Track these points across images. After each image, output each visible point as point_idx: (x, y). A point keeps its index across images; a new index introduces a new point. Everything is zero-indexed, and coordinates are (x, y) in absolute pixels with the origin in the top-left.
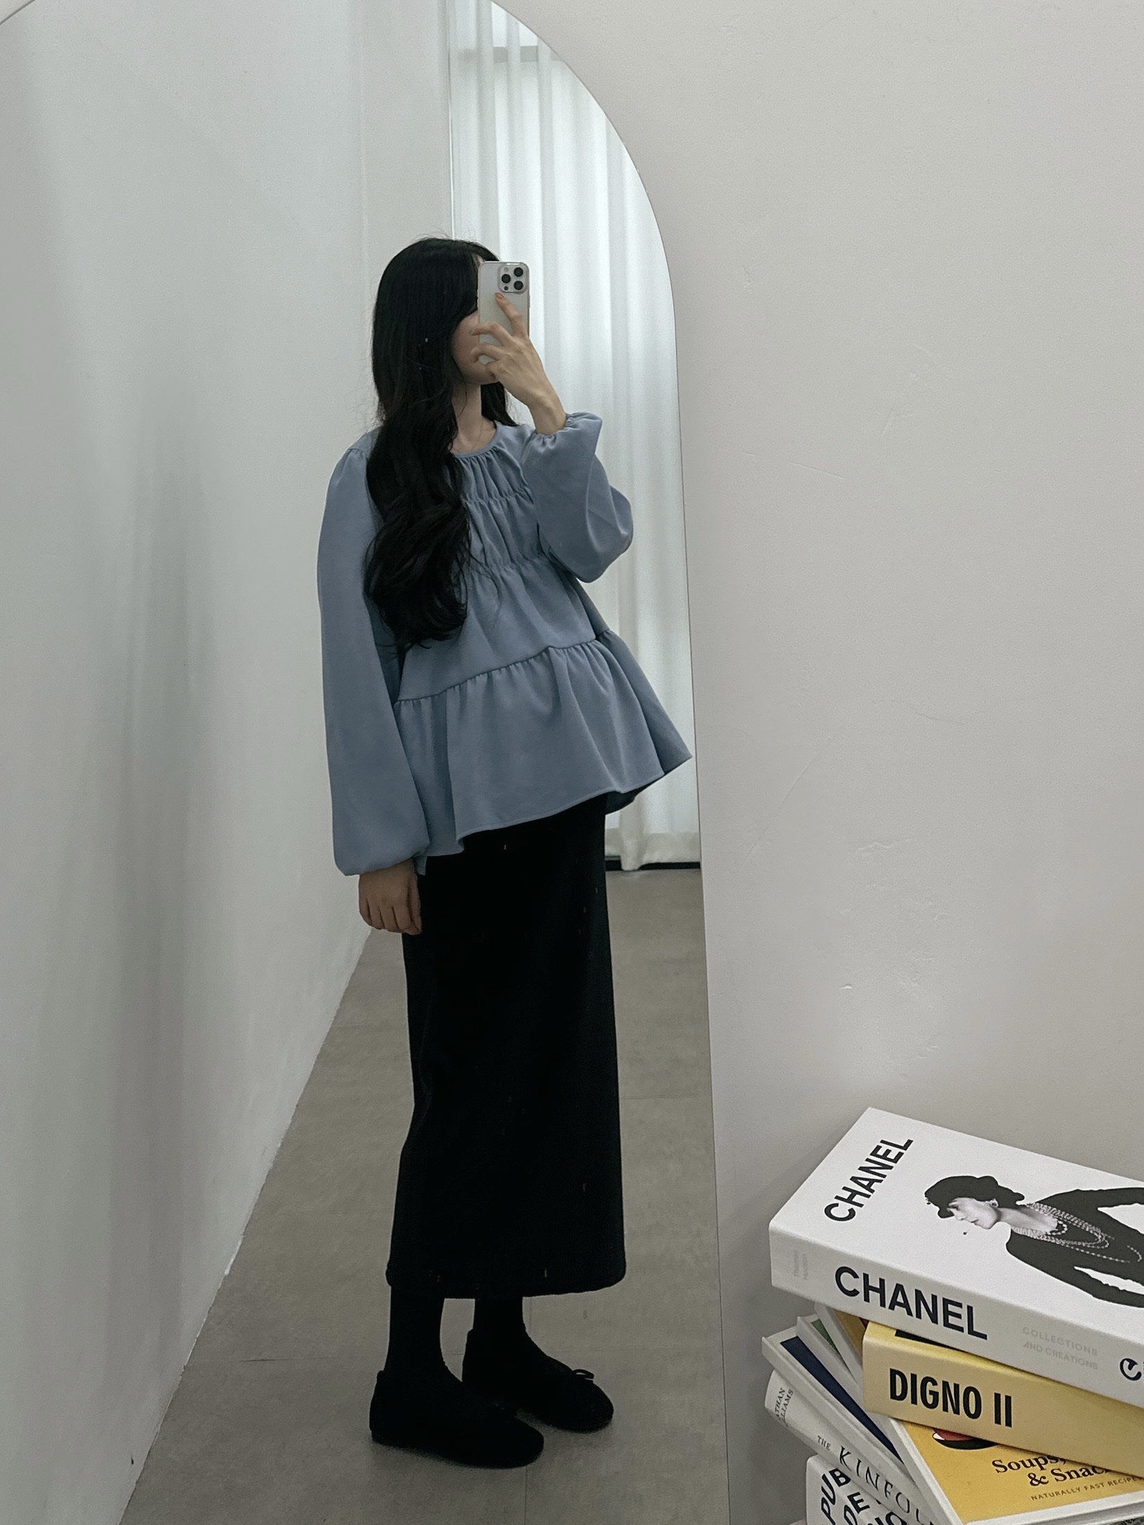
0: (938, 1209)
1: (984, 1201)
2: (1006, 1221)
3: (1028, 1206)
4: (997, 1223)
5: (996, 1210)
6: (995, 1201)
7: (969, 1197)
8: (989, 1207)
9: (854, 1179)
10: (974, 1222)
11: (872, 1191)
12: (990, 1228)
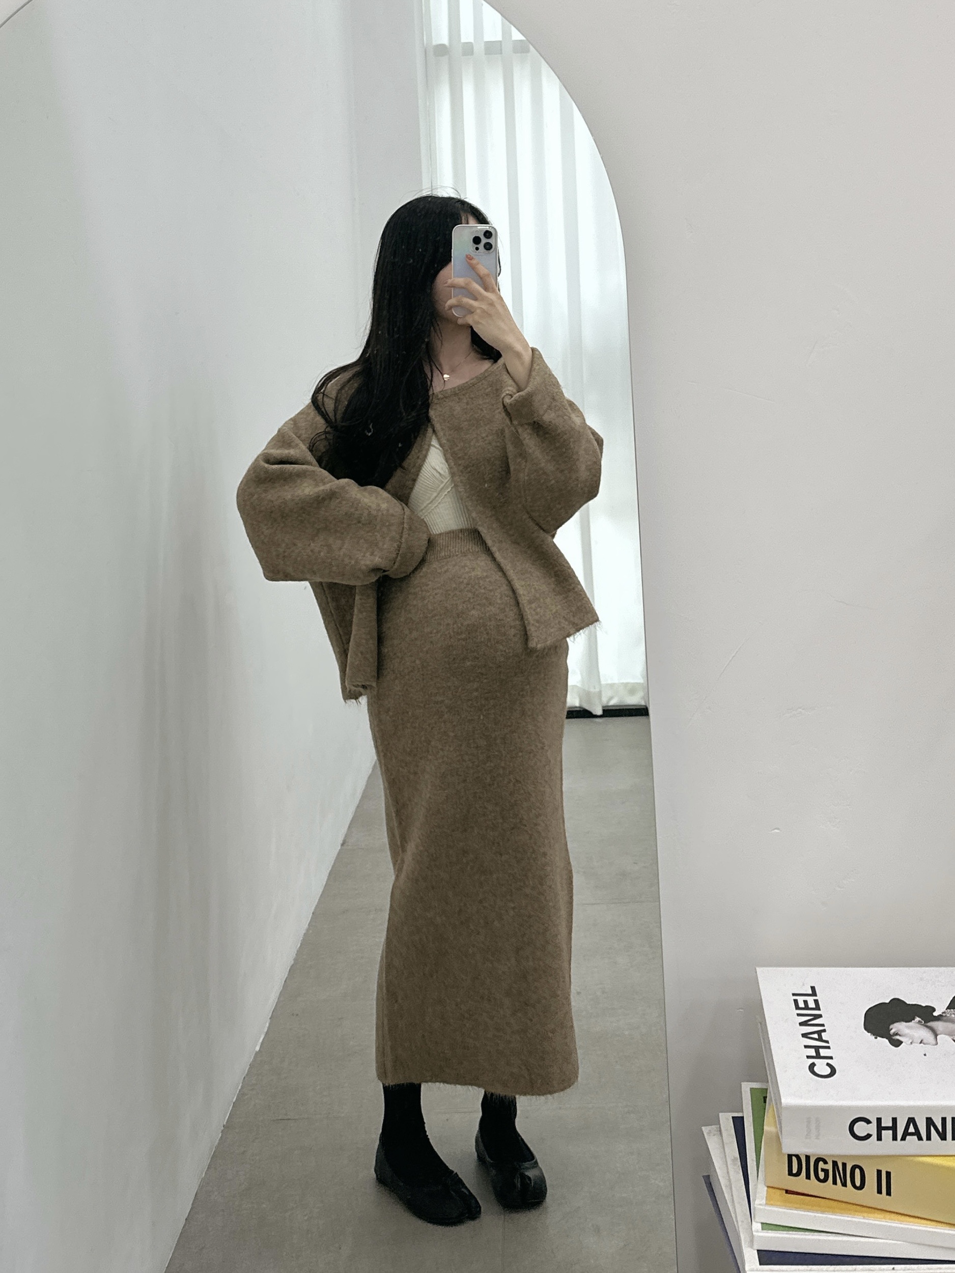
0: (887, 1041)
1: (910, 1021)
2: (941, 1034)
3: (944, 1015)
4: (938, 1037)
5: (927, 1027)
6: (918, 1019)
7: (898, 1022)
8: (918, 1025)
9: (805, 1035)
10: (921, 1043)
11: (827, 1042)
12: (937, 1044)
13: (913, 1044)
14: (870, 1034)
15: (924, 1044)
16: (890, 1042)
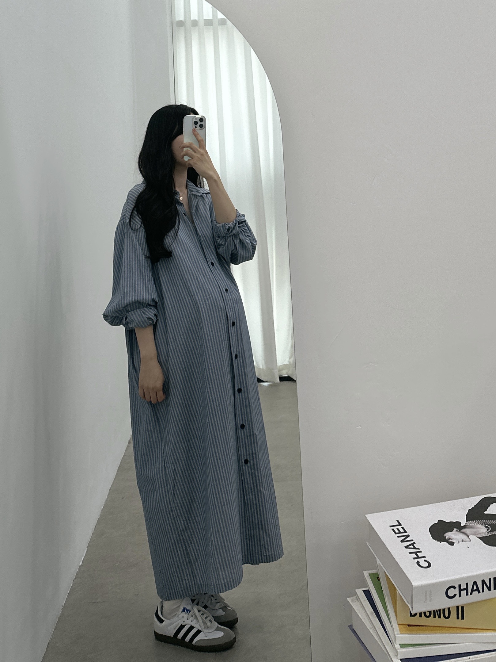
0: (445, 543)
1: (452, 531)
2: (470, 535)
3: (466, 525)
5: (461, 532)
6: (455, 529)
7: (447, 532)
8: (457, 532)
9: (406, 547)
10: (463, 541)
11: (419, 549)
12: (471, 541)
13: (460, 543)
14: (437, 541)
15: (465, 542)
16: (449, 544)
